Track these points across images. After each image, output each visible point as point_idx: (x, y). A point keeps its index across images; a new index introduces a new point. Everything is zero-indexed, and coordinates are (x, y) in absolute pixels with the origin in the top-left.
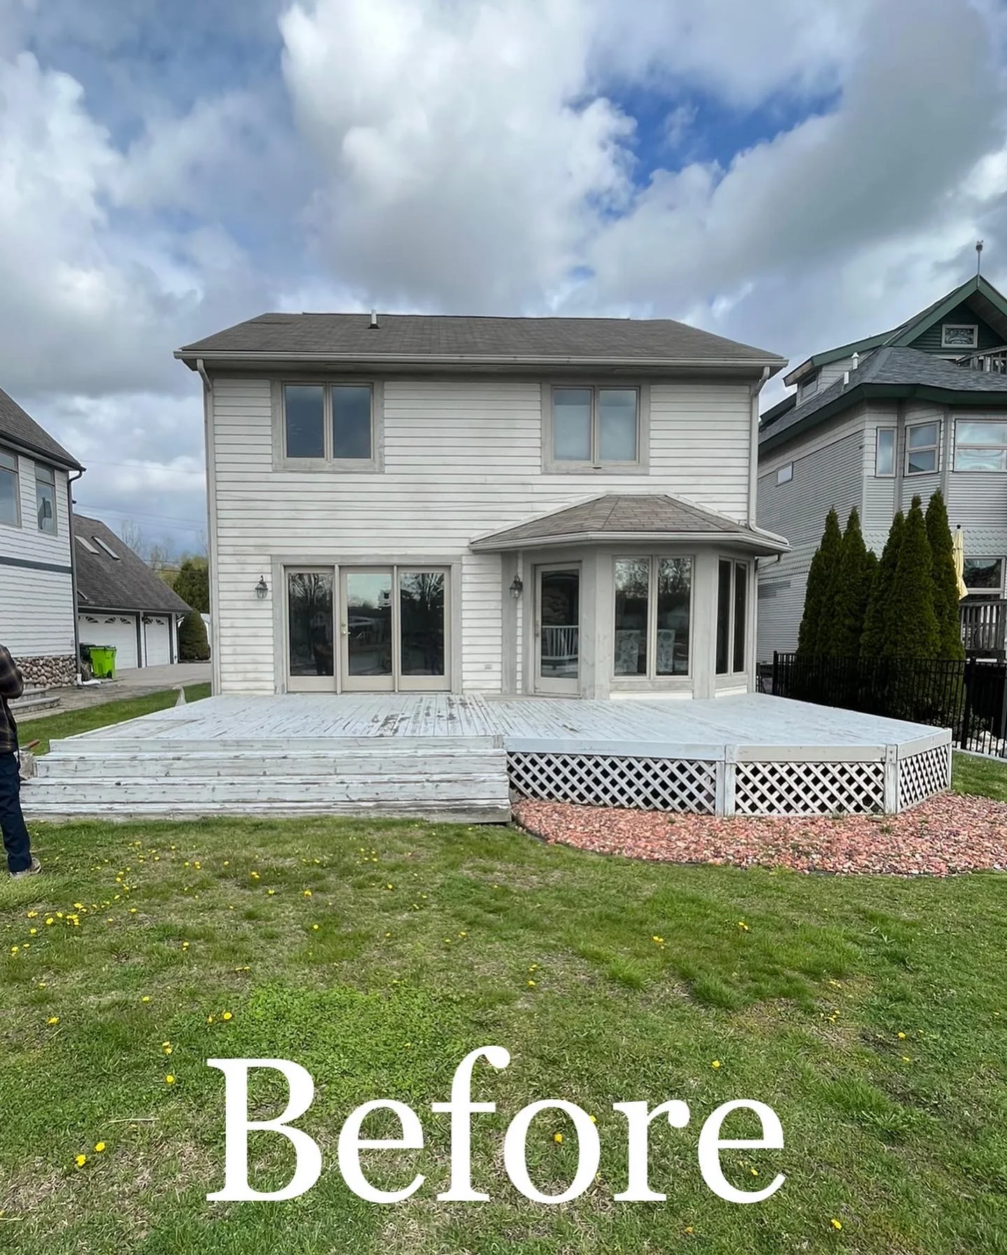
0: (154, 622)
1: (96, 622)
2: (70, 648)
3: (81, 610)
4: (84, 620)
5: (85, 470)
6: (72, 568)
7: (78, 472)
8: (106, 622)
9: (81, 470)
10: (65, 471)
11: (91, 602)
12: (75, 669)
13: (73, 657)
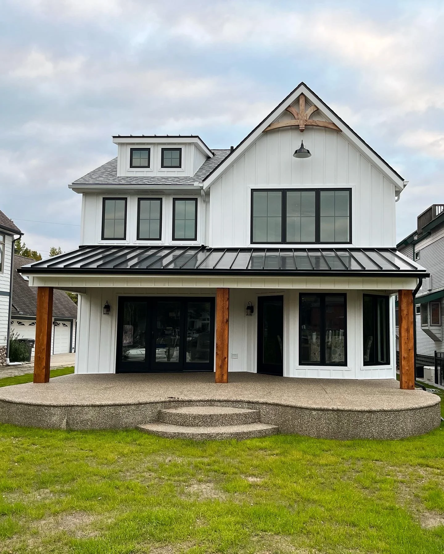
0: (61, 325)
1: (23, 325)
2: (3, 341)
3: (13, 317)
4: (15, 324)
5: (23, 234)
6: (10, 292)
7: (19, 236)
8: (30, 325)
9: (21, 234)
10: (12, 236)
11: (22, 313)
12: (5, 355)
13: (6, 347)
